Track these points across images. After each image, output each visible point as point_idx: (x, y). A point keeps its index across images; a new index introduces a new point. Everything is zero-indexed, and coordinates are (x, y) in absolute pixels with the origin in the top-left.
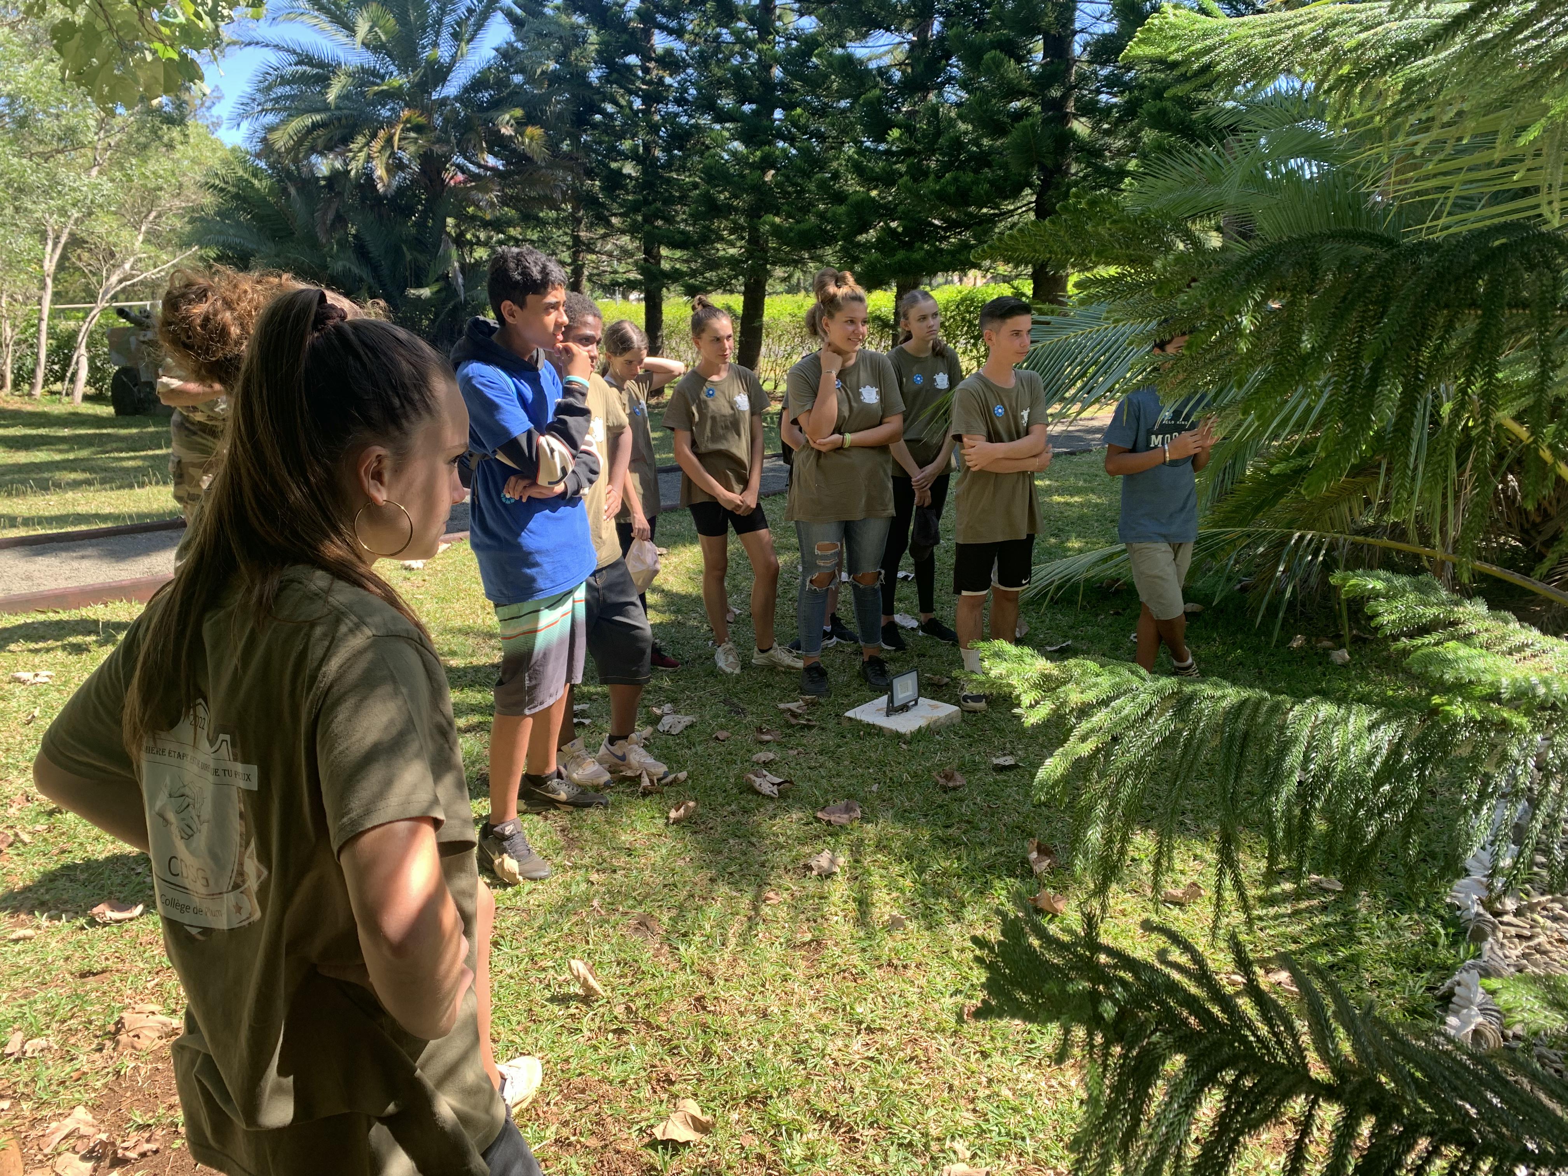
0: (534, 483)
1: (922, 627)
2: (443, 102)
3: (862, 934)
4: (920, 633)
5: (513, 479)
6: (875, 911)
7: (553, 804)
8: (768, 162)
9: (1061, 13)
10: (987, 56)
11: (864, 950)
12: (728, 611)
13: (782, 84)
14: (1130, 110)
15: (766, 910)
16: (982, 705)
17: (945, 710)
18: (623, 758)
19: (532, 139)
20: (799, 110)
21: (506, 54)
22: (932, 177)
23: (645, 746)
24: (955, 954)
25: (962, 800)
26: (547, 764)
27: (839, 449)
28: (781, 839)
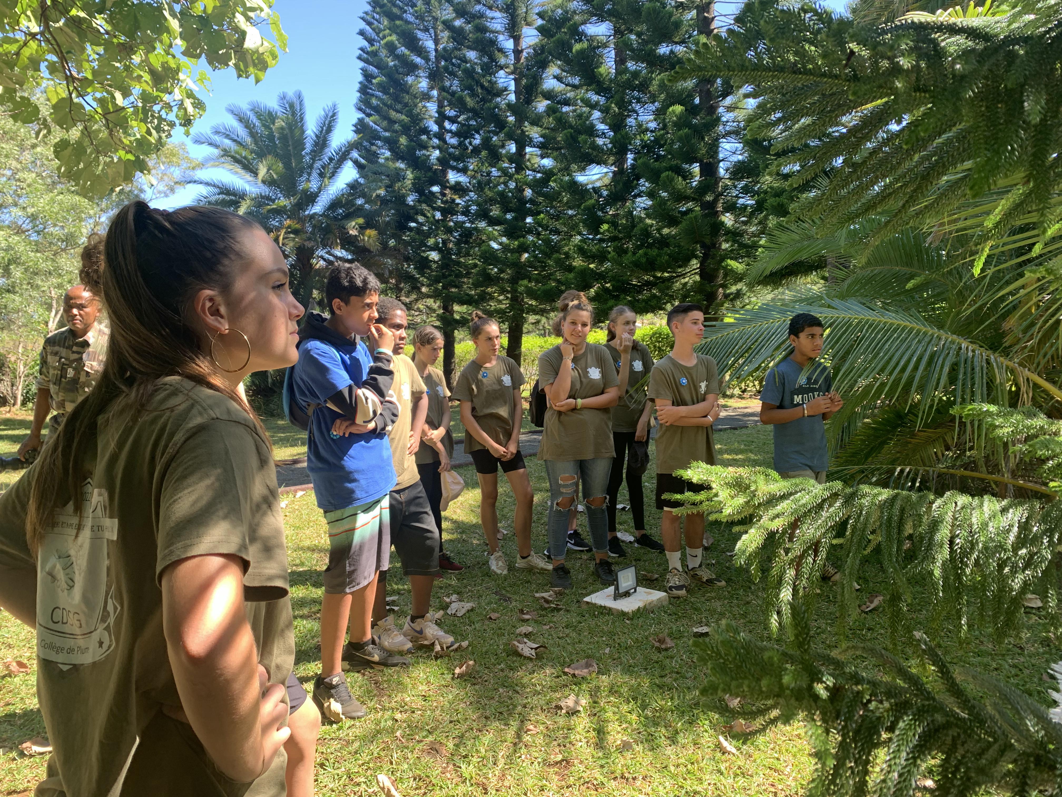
0: (353, 423)
1: (638, 541)
2: (312, 217)
3: (600, 754)
4: (636, 545)
5: (338, 421)
6: (610, 739)
7: (369, 664)
8: (523, 248)
9: (711, 149)
10: (664, 175)
11: (602, 767)
12: (499, 531)
13: (532, 201)
14: (759, 207)
15: (527, 738)
16: (683, 592)
17: (657, 595)
18: (421, 632)
19: (369, 237)
20: (542, 215)
21: (353, 186)
22: (630, 254)
23: (436, 623)
24: (672, 769)
25: (672, 658)
26: (364, 633)
27: (574, 409)
28: (539, 688)
